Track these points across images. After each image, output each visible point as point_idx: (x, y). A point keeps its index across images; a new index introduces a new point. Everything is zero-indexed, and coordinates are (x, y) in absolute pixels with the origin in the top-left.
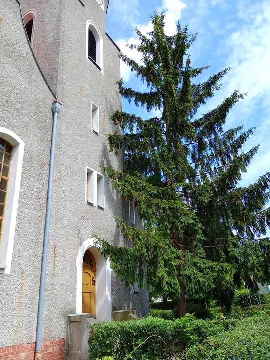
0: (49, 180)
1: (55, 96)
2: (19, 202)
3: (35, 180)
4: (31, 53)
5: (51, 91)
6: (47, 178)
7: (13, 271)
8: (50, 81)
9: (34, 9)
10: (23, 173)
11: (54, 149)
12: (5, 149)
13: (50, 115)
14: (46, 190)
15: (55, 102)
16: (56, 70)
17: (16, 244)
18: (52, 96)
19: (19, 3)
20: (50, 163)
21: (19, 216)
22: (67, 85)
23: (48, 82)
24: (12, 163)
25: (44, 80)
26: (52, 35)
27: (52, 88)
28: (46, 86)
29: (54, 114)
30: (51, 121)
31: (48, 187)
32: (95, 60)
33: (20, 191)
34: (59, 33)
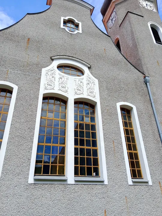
0: (156, 123)
1: (143, 74)
2: (143, 140)
3: (148, 126)
4: (124, 58)
5: (140, 72)
6: (155, 122)
7: (153, 183)
8: (138, 67)
9: (118, 35)
10: (140, 123)
11: (153, 104)
12: (126, 113)
13: (144, 86)
14: (157, 129)
15: (145, 77)
16: (139, 59)
17: (150, 166)
18: (142, 74)
19: (110, 37)
20: (154, 113)
21: (146, 149)
22: (148, 64)
23: (137, 68)
24: (132, 119)
25: (135, 68)
26: (131, 42)
27: (140, 70)
28: (137, 71)
29: (146, 84)
30: (146, 88)
31: (158, 128)
32: (161, 42)
33: (142, 134)
34: (135, 39)
